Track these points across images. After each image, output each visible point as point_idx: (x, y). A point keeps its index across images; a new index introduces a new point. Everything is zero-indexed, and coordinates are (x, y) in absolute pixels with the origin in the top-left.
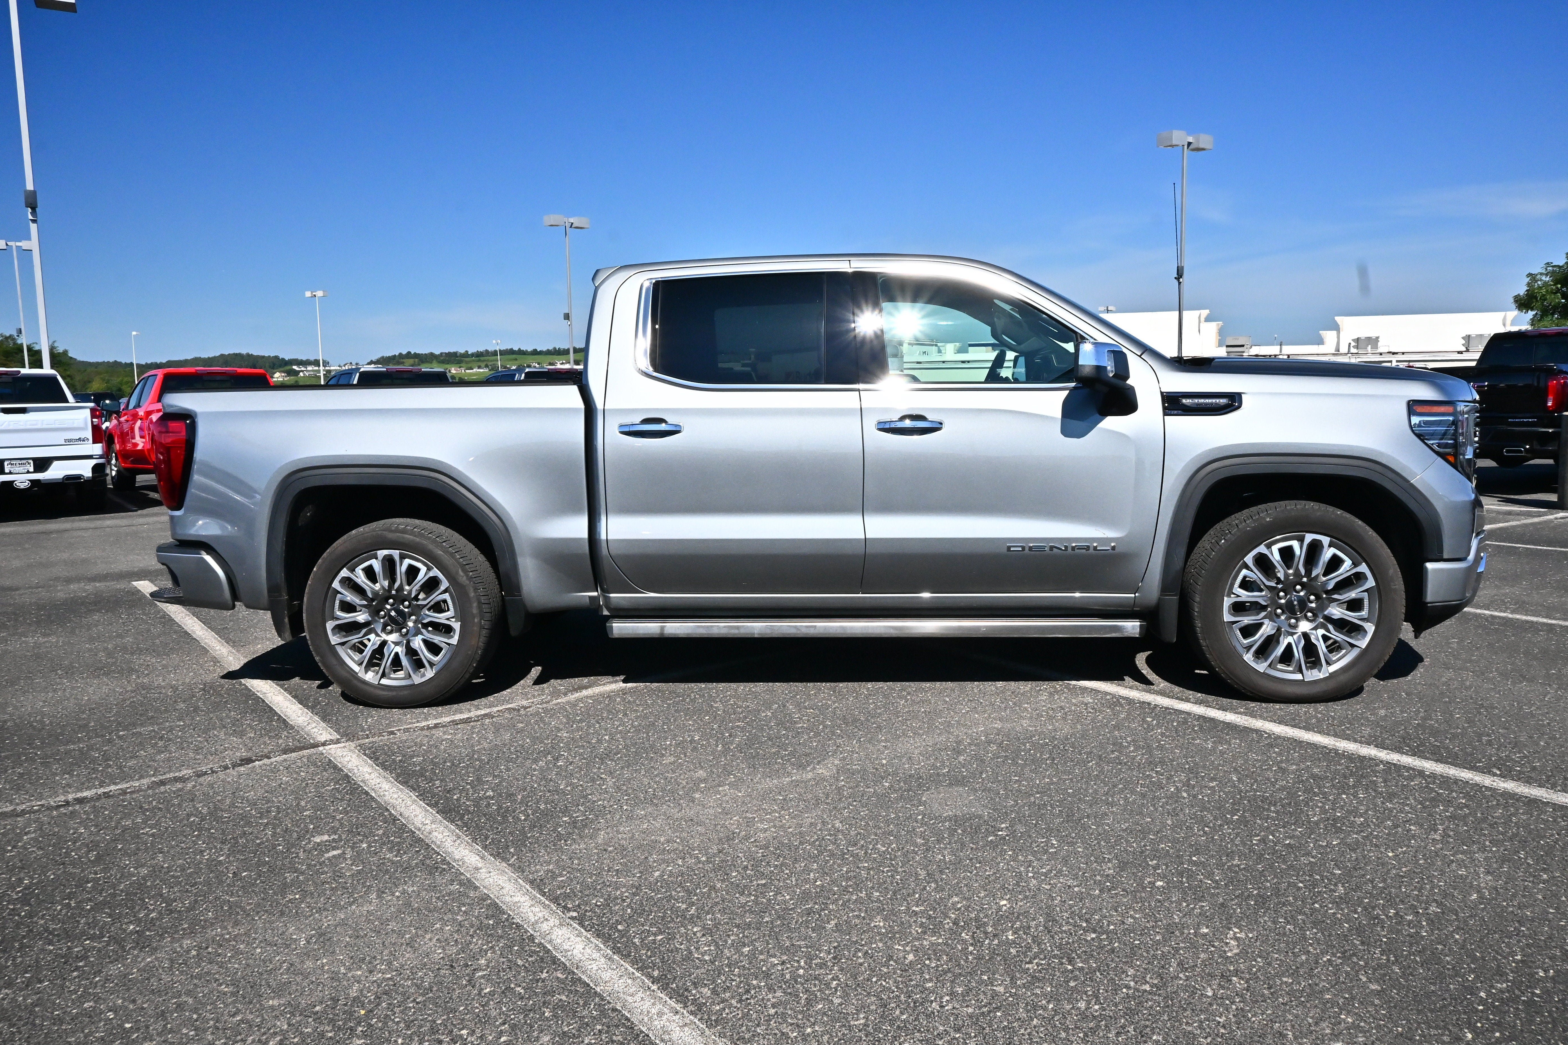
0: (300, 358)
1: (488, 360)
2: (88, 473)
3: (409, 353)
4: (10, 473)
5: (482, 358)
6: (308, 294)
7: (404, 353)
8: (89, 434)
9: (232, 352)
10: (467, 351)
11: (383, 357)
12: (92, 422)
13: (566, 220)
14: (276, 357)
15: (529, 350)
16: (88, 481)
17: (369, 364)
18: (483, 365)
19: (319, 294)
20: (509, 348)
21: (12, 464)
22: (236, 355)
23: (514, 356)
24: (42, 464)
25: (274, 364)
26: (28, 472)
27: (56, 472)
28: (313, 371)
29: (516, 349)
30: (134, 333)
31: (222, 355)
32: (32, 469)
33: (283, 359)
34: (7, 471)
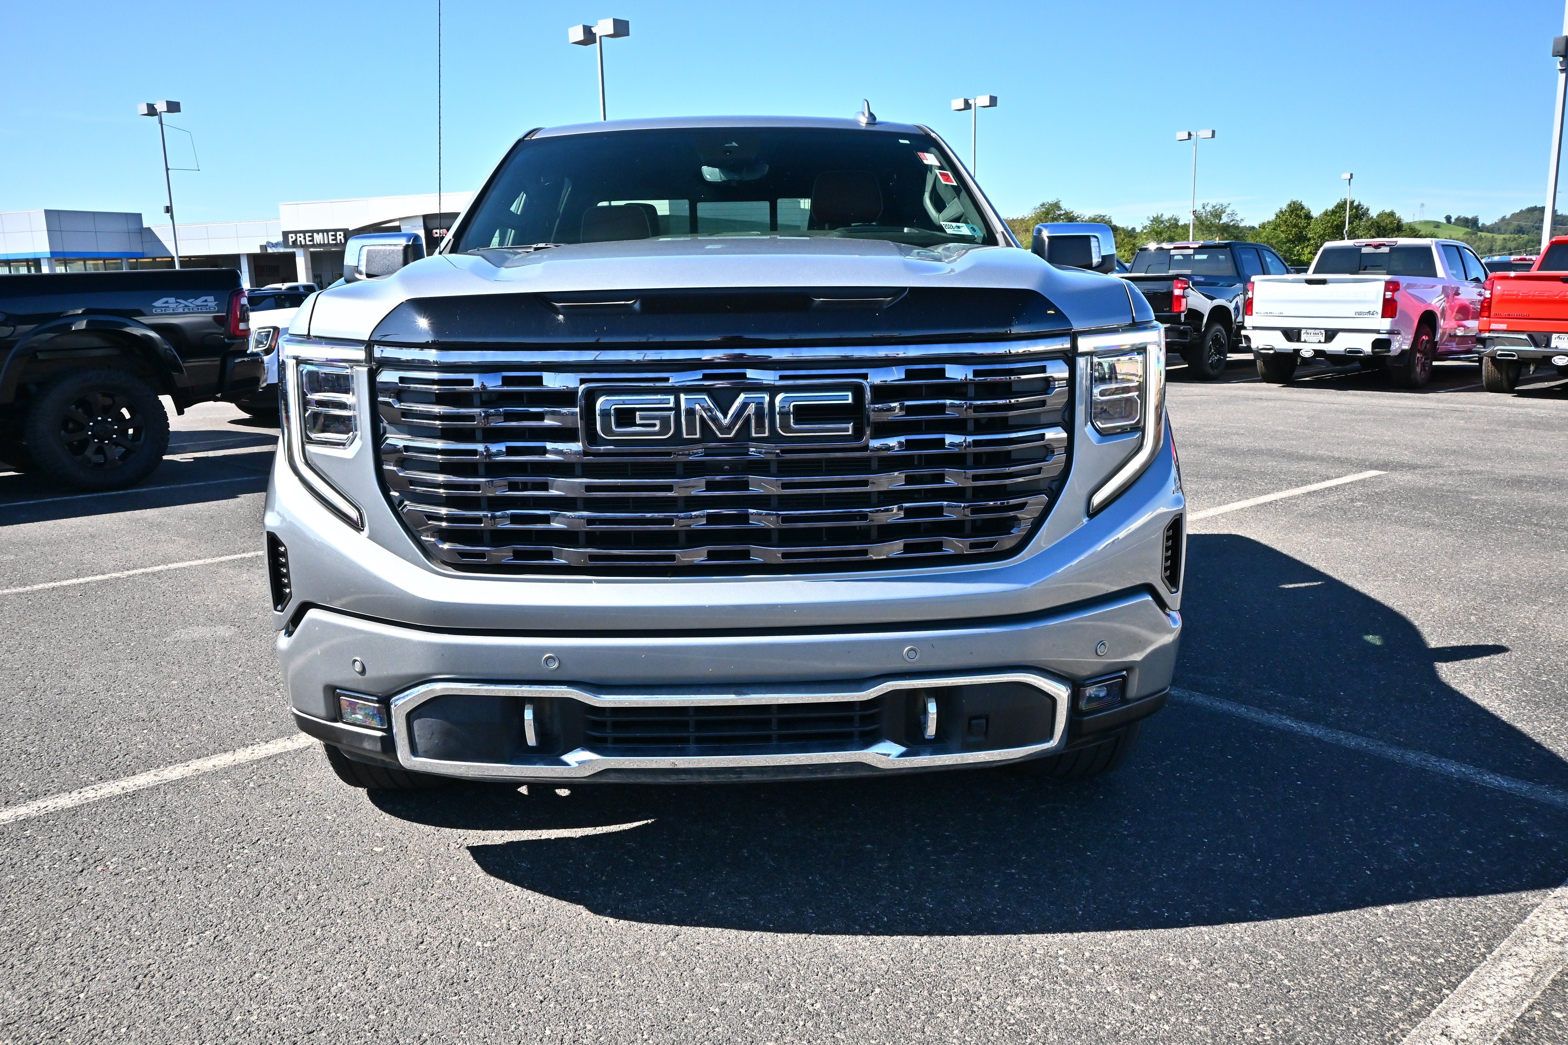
2: (1367, 349)
4: (1305, 342)
8: (1379, 308)
12: (1385, 295)
16: (1367, 357)
21: (1308, 334)
24: (1330, 335)
26: (1320, 342)
27: (1339, 345)
32: (1323, 340)
34: (1303, 340)
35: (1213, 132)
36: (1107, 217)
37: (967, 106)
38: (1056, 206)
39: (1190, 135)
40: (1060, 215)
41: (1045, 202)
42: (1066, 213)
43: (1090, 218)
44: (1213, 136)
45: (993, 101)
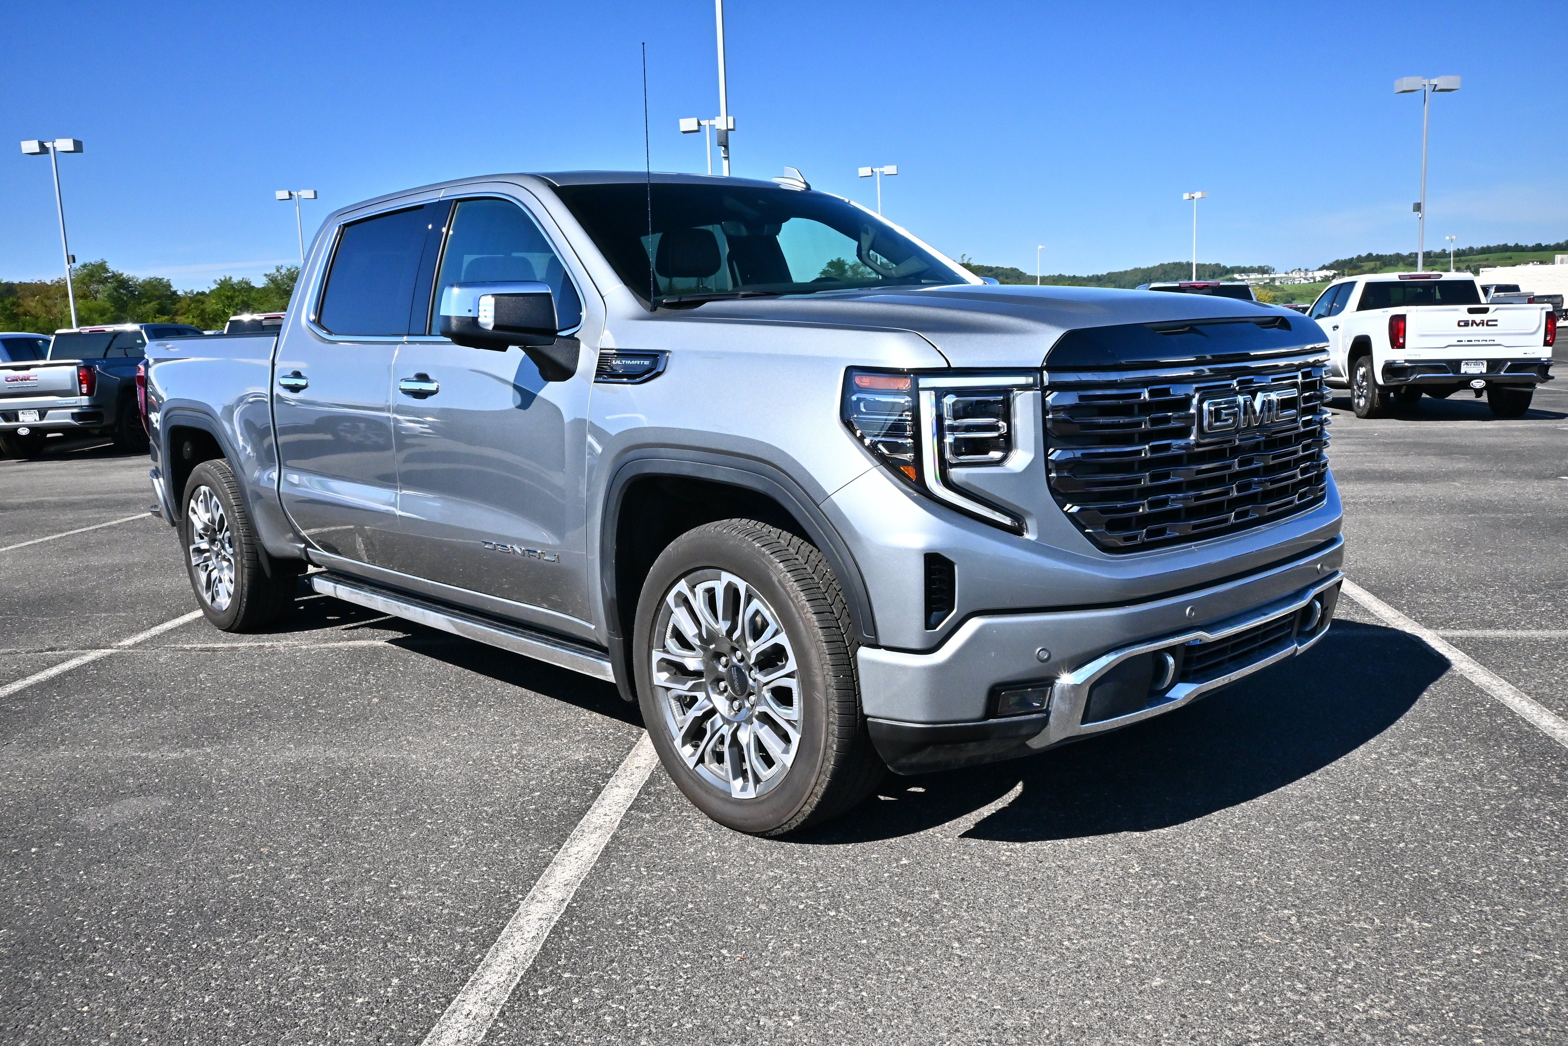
0: (1242, 266)
1: (1471, 261)
3: (1370, 255)
5: (1463, 258)
6: (1186, 196)
7: (1364, 254)
9: (1171, 262)
10: (1444, 250)
11: (1337, 261)
13: (1426, 82)
14: (1218, 265)
15: (1530, 245)
17: (1320, 269)
18: (1463, 266)
19: (1198, 195)
20: (1502, 243)
22: (1176, 264)
23: (1508, 254)
25: (1214, 273)
28: (1255, 279)
29: (1511, 244)
30: (1040, 247)
31: (1162, 265)
33: (1224, 267)
35: (315, 192)
36: (165, 280)
37: (44, 150)
38: (102, 267)
39: (290, 194)
40: (106, 278)
41: (87, 262)
42: (114, 276)
43: (144, 281)
44: (316, 197)
45: (78, 147)
